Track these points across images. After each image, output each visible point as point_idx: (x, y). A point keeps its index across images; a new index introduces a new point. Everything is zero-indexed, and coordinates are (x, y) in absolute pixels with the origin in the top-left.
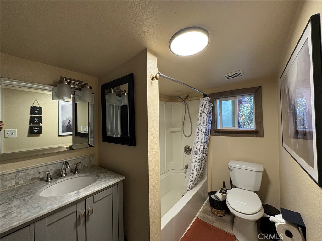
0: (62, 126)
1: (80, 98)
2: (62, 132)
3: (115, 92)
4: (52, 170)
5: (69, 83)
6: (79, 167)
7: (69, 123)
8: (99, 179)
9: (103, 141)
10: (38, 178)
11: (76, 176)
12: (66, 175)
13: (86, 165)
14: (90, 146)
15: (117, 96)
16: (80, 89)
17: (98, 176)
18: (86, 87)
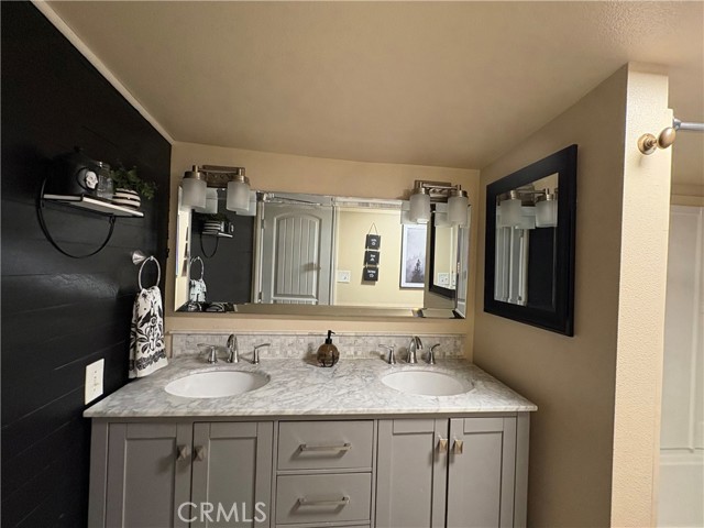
0: (407, 271)
1: (445, 217)
2: (407, 282)
3: (518, 196)
4: (397, 346)
5: (427, 191)
6: (437, 354)
7: (418, 265)
8: (475, 390)
9: (485, 310)
10: (377, 354)
11: (432, 369)
12: (416, 361)
13: (448, 354)
14: (457, 316)
15: (523, 205)
16: (444, 200)
17: (473, 384)
18: (456, 195)
